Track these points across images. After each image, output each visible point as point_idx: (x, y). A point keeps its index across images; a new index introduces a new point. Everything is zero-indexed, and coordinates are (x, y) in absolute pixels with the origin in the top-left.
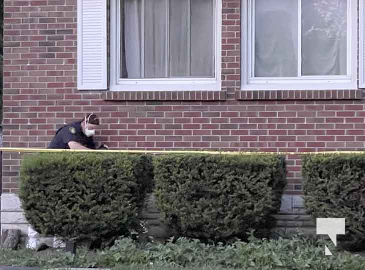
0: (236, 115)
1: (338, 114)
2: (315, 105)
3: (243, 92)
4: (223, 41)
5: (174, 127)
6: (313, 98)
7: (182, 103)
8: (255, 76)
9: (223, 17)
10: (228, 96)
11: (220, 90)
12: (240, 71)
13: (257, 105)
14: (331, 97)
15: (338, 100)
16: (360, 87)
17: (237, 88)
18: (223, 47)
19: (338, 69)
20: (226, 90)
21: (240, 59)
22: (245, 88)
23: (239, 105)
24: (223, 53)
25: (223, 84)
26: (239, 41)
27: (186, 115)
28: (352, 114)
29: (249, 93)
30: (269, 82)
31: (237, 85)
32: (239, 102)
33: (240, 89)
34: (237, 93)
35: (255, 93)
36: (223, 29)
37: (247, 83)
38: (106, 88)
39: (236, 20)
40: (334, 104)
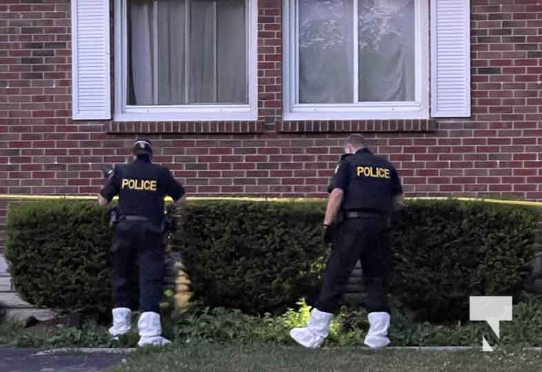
0: (276, 151)
1: (406, 150)
2: (376, 138)
3: (286, 123)
4: (260, 58)
5: (198, 167)
6: (374, 129)
7: (208, 136)
8: (300, 102)
9: (260, 27)
10: (267, 127)
11: (256, 119)
12: (280, 96)
13: (303, 138)
14: (397, 128)
15: (405, 132)
16: (432, 116)
17: (278, 118)
18: (260, 66)
19: (404, 93)
20: (264, 120)
21: (280, 81)
22: (288, 117)
23: (280, 139)
24: (260, 74)
25: (260, 112)
26: (280, 58)
27: (213, 151)
28: (423, 150)
29: (294, 123)
30: (318, 109)
31: (278, 114)
32: (280, 136)
33: (281, 118)
34: (278, 124)
35: (301, 123)
36: (260, 42)
37: (291, 112)
38: (109, 118)
39: (276, 31)
40: (400, 137)
